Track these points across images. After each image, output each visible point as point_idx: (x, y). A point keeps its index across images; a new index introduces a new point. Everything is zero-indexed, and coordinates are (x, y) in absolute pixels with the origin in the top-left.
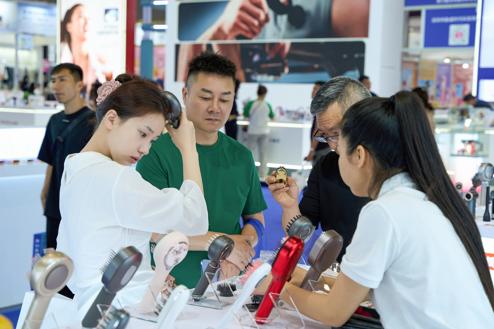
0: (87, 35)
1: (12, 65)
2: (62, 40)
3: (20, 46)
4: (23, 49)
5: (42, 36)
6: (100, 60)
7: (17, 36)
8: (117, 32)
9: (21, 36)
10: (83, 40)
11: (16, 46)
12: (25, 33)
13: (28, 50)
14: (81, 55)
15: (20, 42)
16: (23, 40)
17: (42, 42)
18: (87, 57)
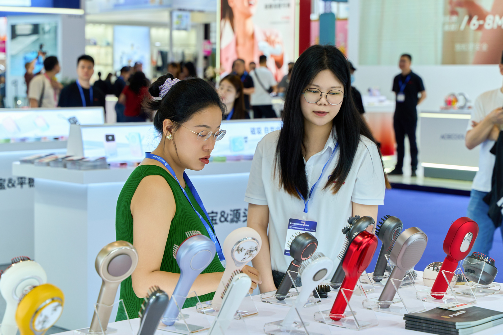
0: (253, 10)
1: (166, 49)
2: (223, 16)
3: (175, 26)
4: (179, 29)
5: (201, 11)
6: (268, 40)
7: (171, 14)
8: (289, 5)
9: (176, 14)
10: (248, 16)
11: (170, 26)
12: (180, 10)
13: (185, 29)
14: (245, 34)
15: (175, 20)
16: (179, 17)
17: (202, 19)
18: (253, 36)
